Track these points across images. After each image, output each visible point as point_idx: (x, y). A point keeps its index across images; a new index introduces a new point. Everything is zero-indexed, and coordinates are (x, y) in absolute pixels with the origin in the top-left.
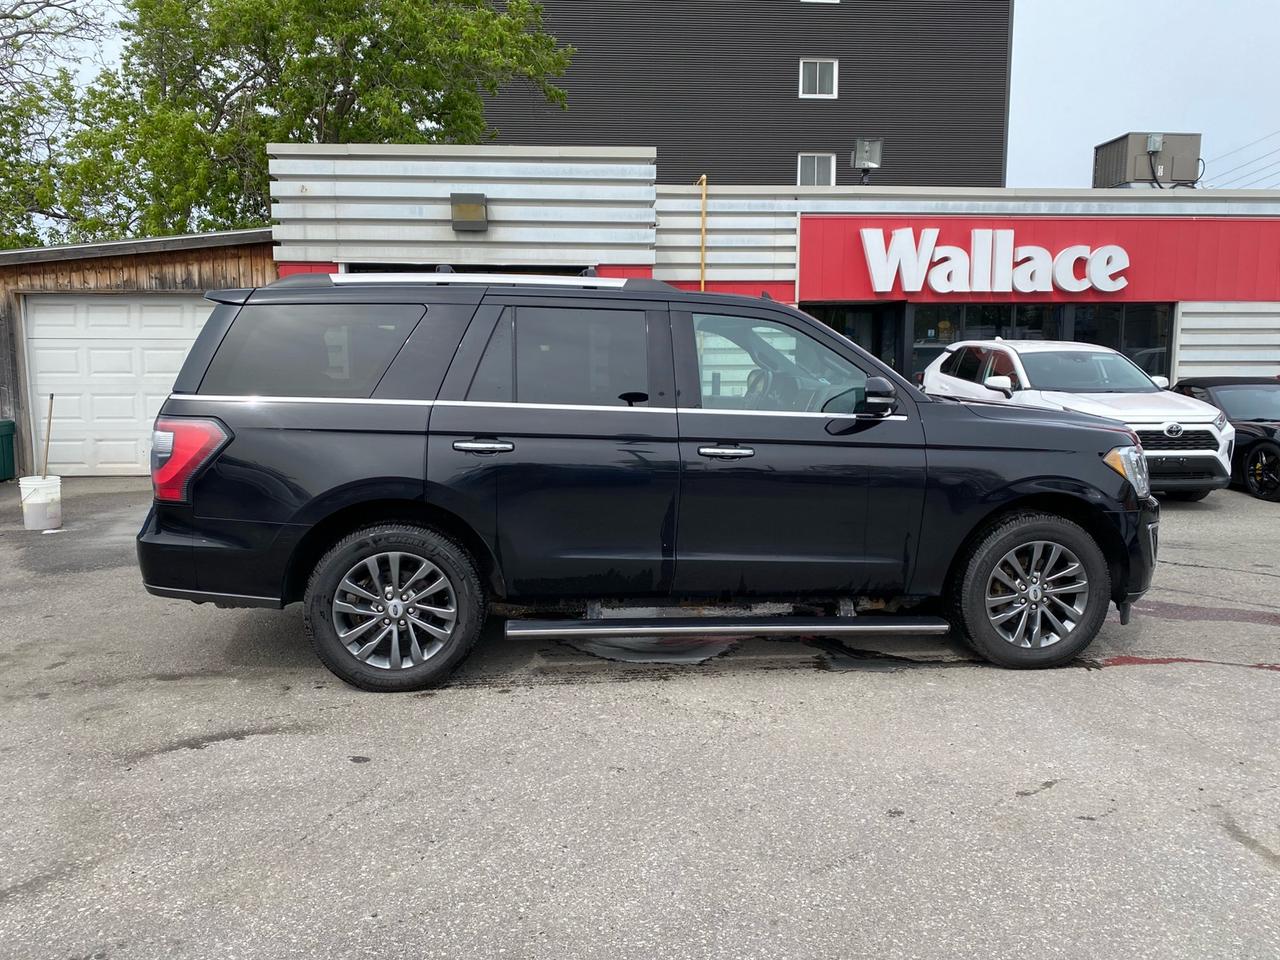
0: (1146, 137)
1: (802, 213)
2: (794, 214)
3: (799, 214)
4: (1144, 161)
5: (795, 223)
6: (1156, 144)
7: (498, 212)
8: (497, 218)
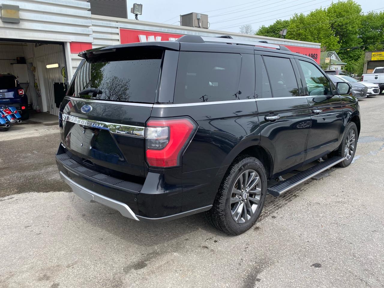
0: (197, 14)
1: (120, 28)
2: (118, 28)
3: (119, 28)
4: (196, 21)
5: (118, 31)
6: (199, 17)
7: (23, 15)
8: (23, 18)
